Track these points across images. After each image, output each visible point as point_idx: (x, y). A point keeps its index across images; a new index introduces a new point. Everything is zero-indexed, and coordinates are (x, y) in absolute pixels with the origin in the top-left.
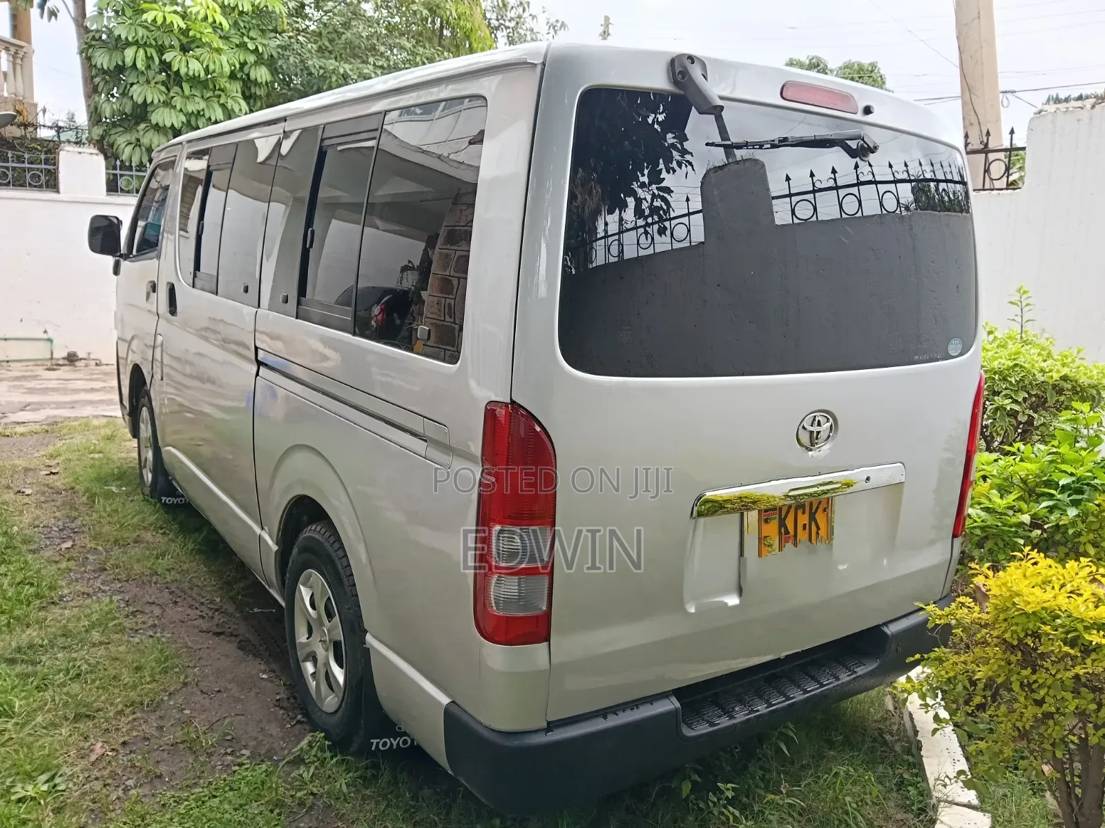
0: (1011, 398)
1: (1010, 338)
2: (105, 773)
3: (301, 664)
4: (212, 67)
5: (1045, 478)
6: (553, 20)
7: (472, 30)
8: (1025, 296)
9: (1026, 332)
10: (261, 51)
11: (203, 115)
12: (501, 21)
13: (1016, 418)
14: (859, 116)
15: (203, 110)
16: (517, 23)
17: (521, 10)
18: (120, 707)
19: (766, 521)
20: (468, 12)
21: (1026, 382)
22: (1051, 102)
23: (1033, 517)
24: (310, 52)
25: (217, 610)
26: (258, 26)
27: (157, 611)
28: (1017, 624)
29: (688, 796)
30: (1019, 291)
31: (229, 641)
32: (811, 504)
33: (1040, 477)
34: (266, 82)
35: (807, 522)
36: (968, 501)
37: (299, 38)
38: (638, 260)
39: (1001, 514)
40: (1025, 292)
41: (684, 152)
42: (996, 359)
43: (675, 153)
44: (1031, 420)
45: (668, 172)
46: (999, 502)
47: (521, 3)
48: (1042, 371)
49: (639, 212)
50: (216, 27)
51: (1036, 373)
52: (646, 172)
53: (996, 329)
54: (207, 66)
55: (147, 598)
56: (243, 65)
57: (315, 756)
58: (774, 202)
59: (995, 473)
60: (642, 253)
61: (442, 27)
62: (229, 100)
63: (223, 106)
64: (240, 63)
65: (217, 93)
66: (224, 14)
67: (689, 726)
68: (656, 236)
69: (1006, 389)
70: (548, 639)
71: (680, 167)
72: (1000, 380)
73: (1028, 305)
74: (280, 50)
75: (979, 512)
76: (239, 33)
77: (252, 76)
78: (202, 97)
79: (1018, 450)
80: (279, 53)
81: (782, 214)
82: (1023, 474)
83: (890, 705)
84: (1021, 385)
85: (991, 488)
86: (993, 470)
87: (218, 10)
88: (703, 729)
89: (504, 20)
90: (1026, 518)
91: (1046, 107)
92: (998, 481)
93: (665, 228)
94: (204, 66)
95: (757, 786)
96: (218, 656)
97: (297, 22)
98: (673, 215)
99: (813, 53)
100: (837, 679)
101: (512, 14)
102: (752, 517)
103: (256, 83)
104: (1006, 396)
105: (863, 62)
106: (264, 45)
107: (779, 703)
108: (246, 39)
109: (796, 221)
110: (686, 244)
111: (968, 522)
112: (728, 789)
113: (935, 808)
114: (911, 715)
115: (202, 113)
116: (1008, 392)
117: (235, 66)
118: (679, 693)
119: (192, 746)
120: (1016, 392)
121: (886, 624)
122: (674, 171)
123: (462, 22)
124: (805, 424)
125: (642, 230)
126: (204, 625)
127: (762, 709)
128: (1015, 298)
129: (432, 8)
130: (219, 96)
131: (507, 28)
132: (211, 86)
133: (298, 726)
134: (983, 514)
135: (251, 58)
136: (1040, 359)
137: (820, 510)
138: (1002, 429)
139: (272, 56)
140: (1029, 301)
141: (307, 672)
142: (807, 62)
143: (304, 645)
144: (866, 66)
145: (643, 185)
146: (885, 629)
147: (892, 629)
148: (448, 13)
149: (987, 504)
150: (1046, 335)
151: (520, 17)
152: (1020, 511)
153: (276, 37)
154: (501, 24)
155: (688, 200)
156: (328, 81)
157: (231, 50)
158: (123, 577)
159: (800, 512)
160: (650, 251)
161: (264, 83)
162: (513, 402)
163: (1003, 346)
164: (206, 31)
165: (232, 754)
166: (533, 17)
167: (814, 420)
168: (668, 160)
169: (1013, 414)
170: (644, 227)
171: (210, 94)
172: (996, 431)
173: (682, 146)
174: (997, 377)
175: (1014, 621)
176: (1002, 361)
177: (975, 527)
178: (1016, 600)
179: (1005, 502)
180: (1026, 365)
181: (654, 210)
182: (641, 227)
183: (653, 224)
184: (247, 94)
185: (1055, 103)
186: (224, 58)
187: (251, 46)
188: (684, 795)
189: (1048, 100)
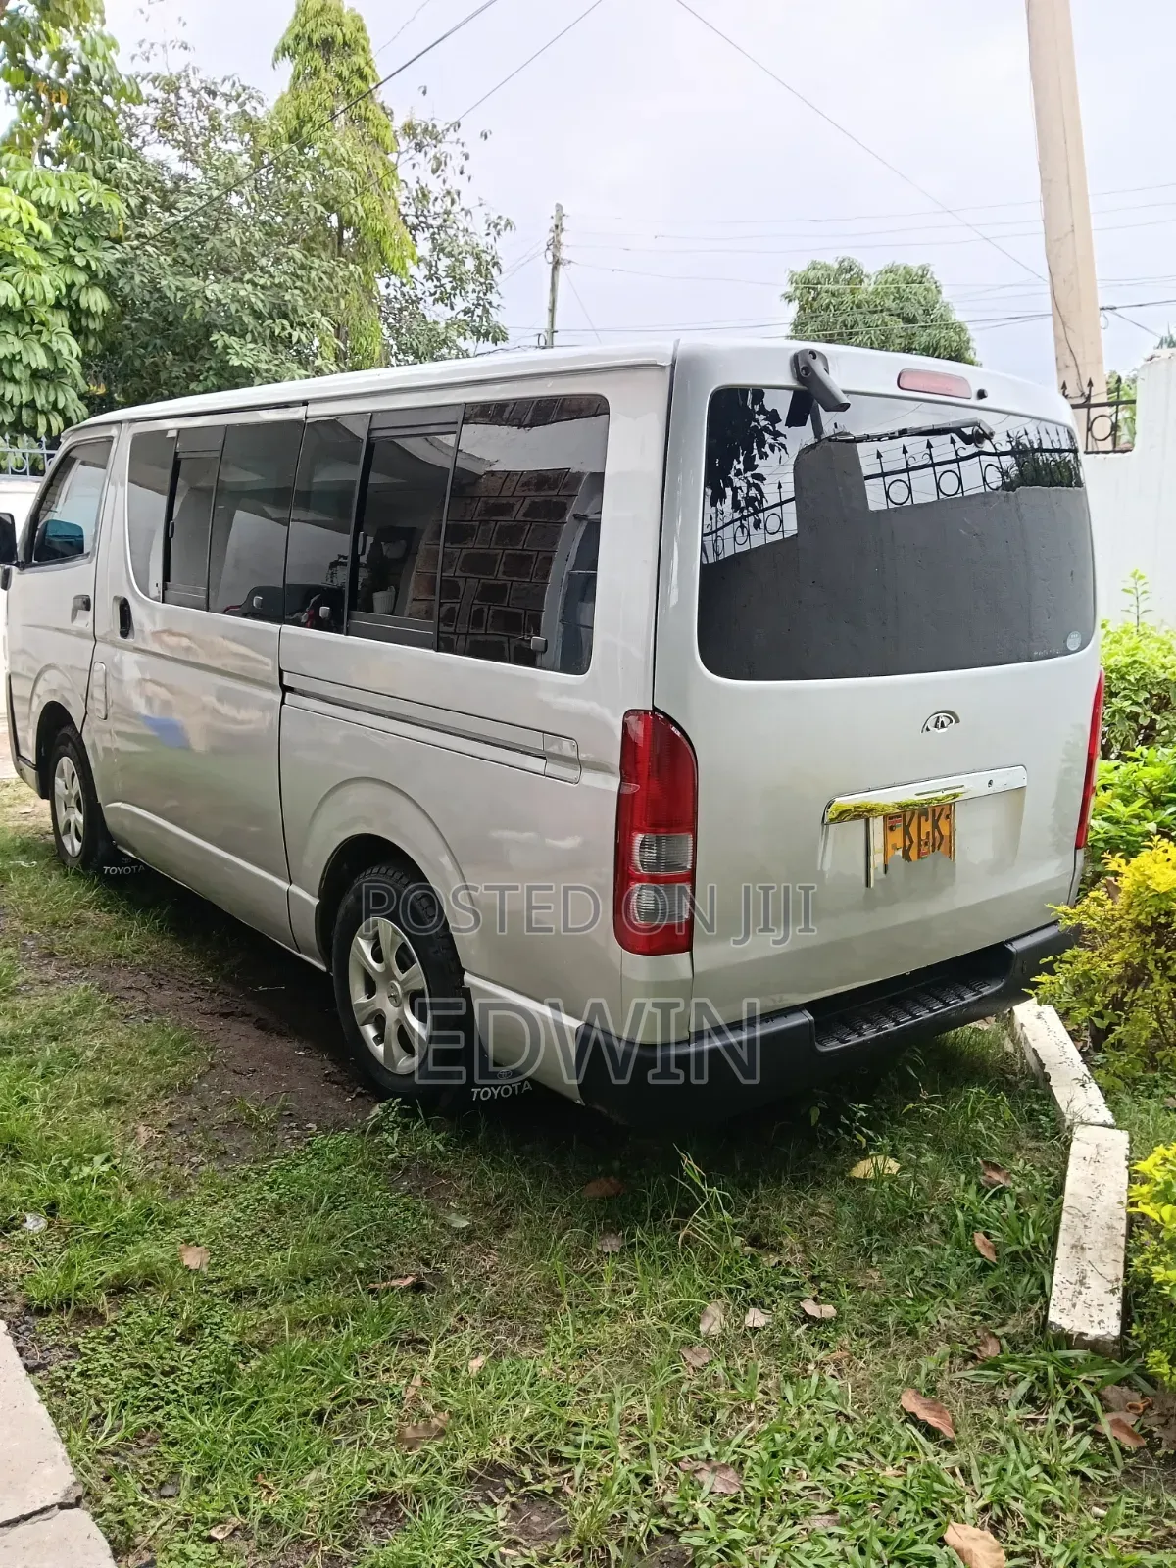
0: (1130, 698)
1: (1124, 632)
2: (163, 1153)
3: (361, 1028)
4: (29, 292)
5: (1170, 784)
6: (493, 217)
7: (385, 233)
8: (1142, 582)
9: (1143, 624)
10: (94, 268)
11: (20, 360)
12: (422, 218)
13: (1136, 722)
14: (974, 401)
15: (19, 353)
16: (445, 221)
17: (448, 200)
18: (149, 1090)
19: (891, 829)
20: (378, 208)
21: (1147, 681)
22: (1165, 346)
23: (1160, 825)
24: (161, 267)
25: (213, 991)
26: (86, 230)
27: (141, 997)
28: (1150, 906)
29: (817, 1124)
30: (1134, 576)
31: (243, 1022)
32: (934, 811)
33: (1165, 783)
34: (103, 311)
35: (930, 829)
36: (1091, 813)
37: (148, 248)
38: (736, 557)
39: (1126, 823)
40: (1141, 578)
41: (776, 435)
42: (1112, 655)
43: (767, 436)
44: (1153, 722)
45: (761, 457)
46: (1122, 811)
47: (448, 193)
48: (1163, 667)
49: (736, 505)
50: (32, 235)
51: (1157, 669)
52: (741, 458)
53: (1108, 621)
54: (24, 291)
55: (122, 983)
56: (70, 287)
57: (394, 1122)
58: (867, 482)
59: (1116, 781)
60: (739, 549)
61: (341, 229)
62: (54, 338)
63: (46, 347)
64: (67, 286)
65: (36, 328)
66: (42, 217)
67: (821, 1043)
68: (752, 531)
69: (1125, 689)
70: (689, 948)
71: (773, 450)
72: (1118, 679)
73: (1145, 592)
74: (119, 266)
75: (1102, 822)
76: (61, 242)
77: (84, 303)
78: (17, 334)
79: (1141, 754)
80: (118, 269)
81: (875, 499)
82: (1147, 781)
83: (1009, 1047)
84: (1141, 684)
85: (1113, 798)
86: (1115, 777)
87: (34, 210)
88: (834, 1045)
89: (426, 217)
90: (1152, 827)
91: (1158, 352)
92: (1120, 790)
93: (760, 521)
94: (20, 291)
95: (882, 1118)
96: (238, 1037)
97: (143, 226)
98: (766, 505)
99: (842, 254)
100: (963, 999)
101: (438, 208)
102: (877, 825)
103: (88, 313)
104: (1126, 698)
105: (910, 264)
106: (98, 259)
107: (907, 1021)
108: (72, 251)
109: (891, 505)
110: (779, 537)
111: (1090, 834)
112: (861, 1110)
113: (1070, 1129)
114: (1034, 1050)
115: (17, 357)
116: (1126, 692)
117: (60, 290)
118: (811, 1006)
119: (250, 1124)
120: (1136, 692)
121: (1010, 941)
122: (767, 456)
123: (370, 222)
124: (929, 725)
125: (738, 524)
126: (204, 1006)
127: (890, 1027)
128: (1129, 585)
129: (328, 202)
130: (40, 333)
131: (430, 227)
132: (28, 319)
133: (359, 1100)
134: (1106, 825)
135: (81, 278)
136: (1161, 653)
137: (942, 817)
138: (1122, 735)
139: (109, 273)
140: (1145, 588)
141: (368, 1037)
142: (836, 266)
143: (363, 1006)
144: (915, 270)
145: (738, 473)
146: (1009, 946)
147: (1016, 947)
148: (352, 209)
149: (1110, 813)
150: (1166, 628)
151: (447, 212)
152: (1145, 819)
153: (112, 248)
154: (421, 222)
155: (780, 487)
156: (188, 309)
157: (52, 268)
158: (81, 960)
159: (923, 819)
160: (746, 547)
161: (100, 312)
162: (655, 709)
163: (1117, 642)
164: (16, 242)
165: (297, 1127)
166: (468, 212)
167: (937, 721)
168: (762, 443)
169: (1134, 717)
170: (740, 519)
171: (27, 329)
172: (1115, 737)
173: (774, 428)
174: (1114, 676)
175: (1148, 903)
176: (1120, 658)
177: (1099, 839)
178: (1149, 882)
179: (1129, 809)
180: (1146, 661)
181: (750, 501)
182: (736, 520)
183: (748, 516)
184: (76, 328)
185: (1169, 346)
186: (45, 279)
187: (80, 261)
188: (813, 1122)
189: (1161, 344)
